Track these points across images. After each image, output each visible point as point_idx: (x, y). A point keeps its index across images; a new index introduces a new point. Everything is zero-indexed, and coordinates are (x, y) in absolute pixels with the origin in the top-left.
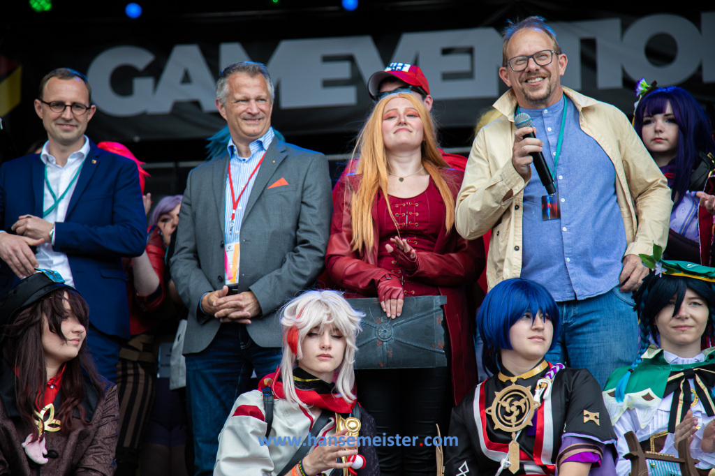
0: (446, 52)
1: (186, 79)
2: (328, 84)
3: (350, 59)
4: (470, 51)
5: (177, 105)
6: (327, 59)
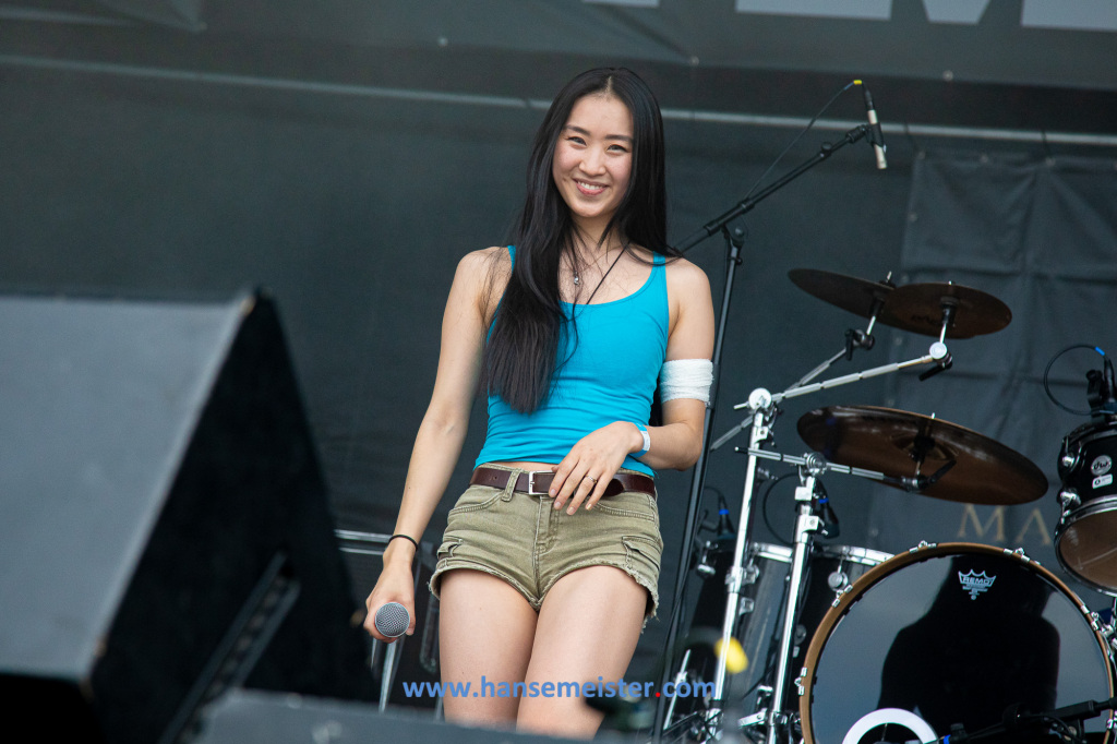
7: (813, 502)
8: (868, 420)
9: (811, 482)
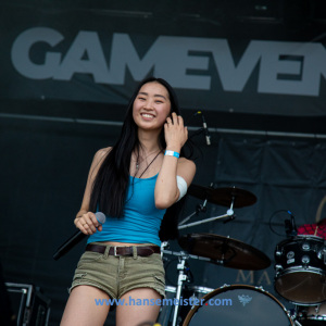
0: (282, 58)
1: (85, 57)
2: (190, 72)
3: (209, 55)
4: (301, 59)
5: (76, 76)
6: (191, 53)
7: (184, 270)
8: (204, 239)
9: (183, 262)
